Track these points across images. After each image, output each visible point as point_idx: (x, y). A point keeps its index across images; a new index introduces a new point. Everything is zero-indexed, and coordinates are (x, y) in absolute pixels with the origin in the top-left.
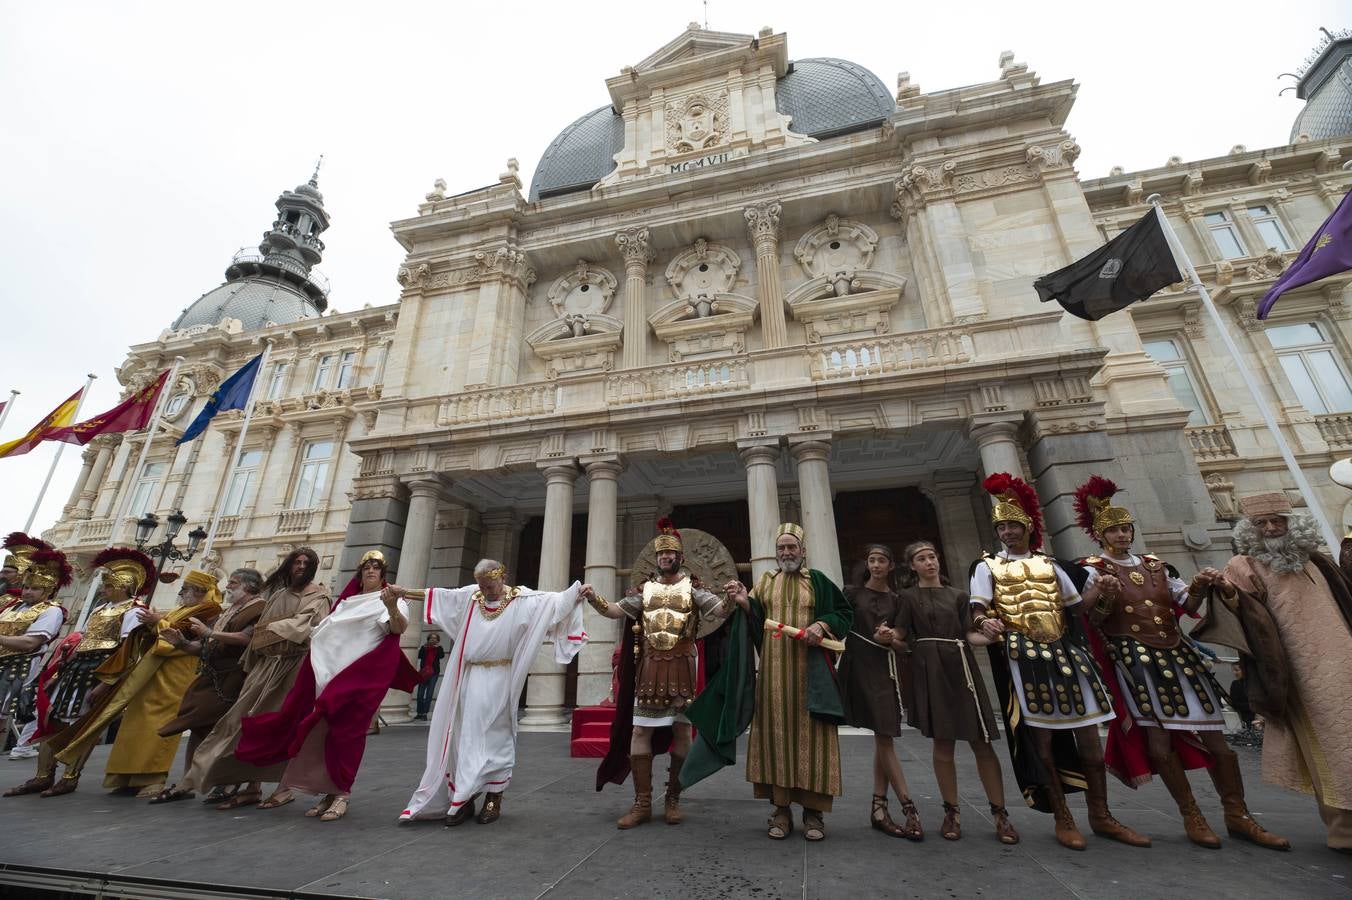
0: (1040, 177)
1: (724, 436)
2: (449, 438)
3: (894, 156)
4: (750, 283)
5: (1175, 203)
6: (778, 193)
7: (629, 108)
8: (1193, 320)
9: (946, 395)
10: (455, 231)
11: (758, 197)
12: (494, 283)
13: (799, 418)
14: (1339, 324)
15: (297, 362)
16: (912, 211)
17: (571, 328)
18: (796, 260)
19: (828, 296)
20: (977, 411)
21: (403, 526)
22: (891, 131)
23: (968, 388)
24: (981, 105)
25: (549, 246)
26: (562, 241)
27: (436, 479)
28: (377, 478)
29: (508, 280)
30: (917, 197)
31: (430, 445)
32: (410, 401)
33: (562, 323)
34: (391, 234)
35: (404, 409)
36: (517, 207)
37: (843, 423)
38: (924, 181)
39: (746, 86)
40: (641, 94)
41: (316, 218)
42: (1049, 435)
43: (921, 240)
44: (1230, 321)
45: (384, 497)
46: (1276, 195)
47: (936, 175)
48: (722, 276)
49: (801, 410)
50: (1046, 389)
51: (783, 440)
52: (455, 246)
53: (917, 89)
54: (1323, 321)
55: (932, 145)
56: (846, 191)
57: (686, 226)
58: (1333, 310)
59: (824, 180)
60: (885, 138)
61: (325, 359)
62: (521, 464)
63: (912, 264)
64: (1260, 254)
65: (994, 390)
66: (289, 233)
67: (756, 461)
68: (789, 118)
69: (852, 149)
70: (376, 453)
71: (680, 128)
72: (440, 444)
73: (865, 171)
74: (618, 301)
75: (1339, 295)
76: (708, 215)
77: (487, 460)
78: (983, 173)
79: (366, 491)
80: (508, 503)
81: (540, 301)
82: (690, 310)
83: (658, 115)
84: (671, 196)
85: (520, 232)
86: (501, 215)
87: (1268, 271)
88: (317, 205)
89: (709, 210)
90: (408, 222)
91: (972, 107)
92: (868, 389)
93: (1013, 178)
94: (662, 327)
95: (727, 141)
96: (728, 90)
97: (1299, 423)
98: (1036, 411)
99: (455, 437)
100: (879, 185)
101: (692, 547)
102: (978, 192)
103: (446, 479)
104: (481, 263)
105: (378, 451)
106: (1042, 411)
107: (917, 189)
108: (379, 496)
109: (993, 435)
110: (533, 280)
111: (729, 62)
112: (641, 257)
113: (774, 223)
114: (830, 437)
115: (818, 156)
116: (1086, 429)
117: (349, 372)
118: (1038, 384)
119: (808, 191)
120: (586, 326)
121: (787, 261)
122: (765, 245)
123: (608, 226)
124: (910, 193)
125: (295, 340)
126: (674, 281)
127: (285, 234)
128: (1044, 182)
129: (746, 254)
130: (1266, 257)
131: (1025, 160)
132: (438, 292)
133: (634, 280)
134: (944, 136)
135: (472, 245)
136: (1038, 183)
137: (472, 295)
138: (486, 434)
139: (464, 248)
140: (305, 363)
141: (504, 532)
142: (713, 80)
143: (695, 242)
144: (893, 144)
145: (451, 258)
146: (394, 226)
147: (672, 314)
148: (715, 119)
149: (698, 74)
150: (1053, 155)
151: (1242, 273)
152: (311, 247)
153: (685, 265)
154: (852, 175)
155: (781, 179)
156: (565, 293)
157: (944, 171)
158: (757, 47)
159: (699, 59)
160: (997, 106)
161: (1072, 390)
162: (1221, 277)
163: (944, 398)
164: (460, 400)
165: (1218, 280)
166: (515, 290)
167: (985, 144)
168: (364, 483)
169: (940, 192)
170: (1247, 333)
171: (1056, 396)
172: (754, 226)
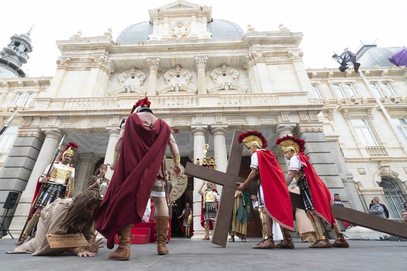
0: (292, 60)
1: (186, 124)
2: (67, 114)
3: (246, 48)
4: (195, 83)
5: (325, 80)
6: (207, 53)
7: (155, 22)
8: (331, 114)
9: (269, 116)
10: (84, 48)
11: (200, 53)
12: (97, 68)
13: (215, 119)
14: (371, 120)
15: (7, 94)
16: (251, 65)
17: (126, 90)
18: (211, 78)
19: (222, 90)
20: (280, 122)
21: (39, 150)
22: (246, 39)
23: (277, 114)
24: (275, 35)
25: (121, 59)
26: (126, 58)
27: (59, 131)
28: (30, 128)
29: (103, 68)
30: (253, 61)
31: (58, 117)
32: (52, 99)
33: (123, 87)
34: (56, 45)
35: (49, 102)
36: (110, 43)
37: (231, 122)
38: (256, 56)
39: (197, 21)
40: (161, 17)
41: (27, 46)
42: (305, 132)
43: (254, 74)
44: (341, 116)
45: (32, 136)
46: (353, 81)
47: (260, 55)
48: (185, 79)
49: (216, 116)
50: (303, 116)
51: (209, 126)
52: (82, 53)
53: (254, 29)
54: (366, 119)
55: (259, 46)
56: (230, 56)
57: (174, 60)
58: (369, 116)
59: (223, 52)
60: (244, 41)
61: (20, 94)
62: (99, 128)
63: (250, 84)
64: (349, 97)
65: (286, 115)
66: (14, 49)
67: (198, 133)
68: (211, 34)
69: (233, 43)
70: (31, 118)
71: (174, 30)
72: (63, 117)
73: (236, 51)
74: (145, 83)
75: (371, 112)
76: (182, 57)
77: (84, 125)
78: (274, 57)
79: (24, 133)
80: (92, 150)
81: (115, 79)
82: (172, 89)
83: (166, 25)
84: (169, 49)
85: (110, 53)
86: (103, 45)
87: (351, 102)
88: (29, 42)
89: (182, 55)
90: (64, 41)
91: (271, 35)
92: (242, 110)
93: (284, 60)
94: (161, 93)
95: (190, 37)
96: (191, 22)
97: (361, 148)
98: (300, 123)
99: (70, 114)
100: (241, 56)
101: (170, 166)
102: (273, 62)
103: (63, 132)
104: (92, 60)
105: (33, 117)
106: (302, 123)
107: (253, 58)
108: (30, 136)
109: (285, 131)
110: (113, 71)
111: (192, 12)
112: (156, 67)
113: (205, 63)
114: (227, 126)
115: (221, 43)
116: (317, 131)
117: (30, 100)
118: (301, 115)
119: (218, 54)
120: (132, 90)
121: (208, 78)
122: (201, 69)
123: (145, 55)
124: (251, 60)
125: (8, 85)
126: (167, 79)
127: (13, 50)
128: (293, 62)
129: (194, 74)
130: (351, 98)
131: (287, 55)
132: (73, 69)
133: (153, 74)
134: (263, 44)
135: (90, 54)
136: (291, 62)
137: (87, 72)
138: (85, 114)
139: (86, 55)
140: (11, 95)
141: (88, 163)
142: (186, 17)
143: (176, 67)
144: (246, 44)
145: (80, 57)
146: (57, 42)
147: (166, 89)
148: (186, 29)
149: (181, 15)
150: (296, 54)
151: (344, 102)
152: (23, 56)
153: (171, 74)
154: (232, 51)
155: (208, 49)
156: (125, 78)
157: (262, 54)
158: (202, 10)
159: (182, 9)
160: (279, 37)
161: (312, 117)
162: (339, 103)
163: (268, 117)
164: (75, 101)
165: (338, 104)
166: (105, 72)
167: (275, 48)
168: (23, 130)
169: (261, 60)
170: (346, 120)
171: (307, 119)
172: (198, 63)
